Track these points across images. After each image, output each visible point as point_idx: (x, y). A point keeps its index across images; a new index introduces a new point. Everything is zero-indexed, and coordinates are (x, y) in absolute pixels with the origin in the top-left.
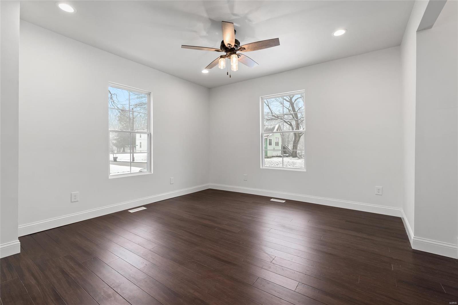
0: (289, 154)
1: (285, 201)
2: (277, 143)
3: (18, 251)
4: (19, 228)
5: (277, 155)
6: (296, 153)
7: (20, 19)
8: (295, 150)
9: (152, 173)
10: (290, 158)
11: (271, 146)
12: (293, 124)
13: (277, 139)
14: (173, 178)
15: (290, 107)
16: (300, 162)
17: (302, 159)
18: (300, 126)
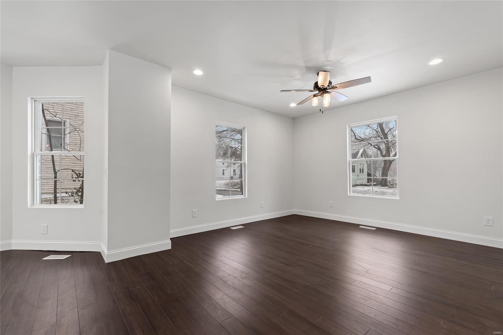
0: (377, 183)
1: (375, 229)
2: (362, 169)
3: (169, 247)
4: (170, 232)
5: (361, 184)
6: (386, 180)
7: (172, 85)
8: (384, 178)
9: (247, 197)
10: (379, 187)
11: (354, 173)
12: (381, 148)
13: (362, 165)
14: (263, 202)
15: (378, 128)
16: (392, 192)
17: (394, 188)
18: (391, 150)
